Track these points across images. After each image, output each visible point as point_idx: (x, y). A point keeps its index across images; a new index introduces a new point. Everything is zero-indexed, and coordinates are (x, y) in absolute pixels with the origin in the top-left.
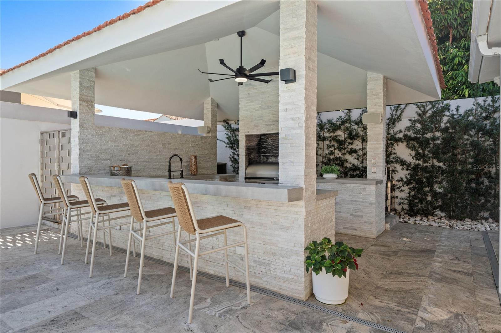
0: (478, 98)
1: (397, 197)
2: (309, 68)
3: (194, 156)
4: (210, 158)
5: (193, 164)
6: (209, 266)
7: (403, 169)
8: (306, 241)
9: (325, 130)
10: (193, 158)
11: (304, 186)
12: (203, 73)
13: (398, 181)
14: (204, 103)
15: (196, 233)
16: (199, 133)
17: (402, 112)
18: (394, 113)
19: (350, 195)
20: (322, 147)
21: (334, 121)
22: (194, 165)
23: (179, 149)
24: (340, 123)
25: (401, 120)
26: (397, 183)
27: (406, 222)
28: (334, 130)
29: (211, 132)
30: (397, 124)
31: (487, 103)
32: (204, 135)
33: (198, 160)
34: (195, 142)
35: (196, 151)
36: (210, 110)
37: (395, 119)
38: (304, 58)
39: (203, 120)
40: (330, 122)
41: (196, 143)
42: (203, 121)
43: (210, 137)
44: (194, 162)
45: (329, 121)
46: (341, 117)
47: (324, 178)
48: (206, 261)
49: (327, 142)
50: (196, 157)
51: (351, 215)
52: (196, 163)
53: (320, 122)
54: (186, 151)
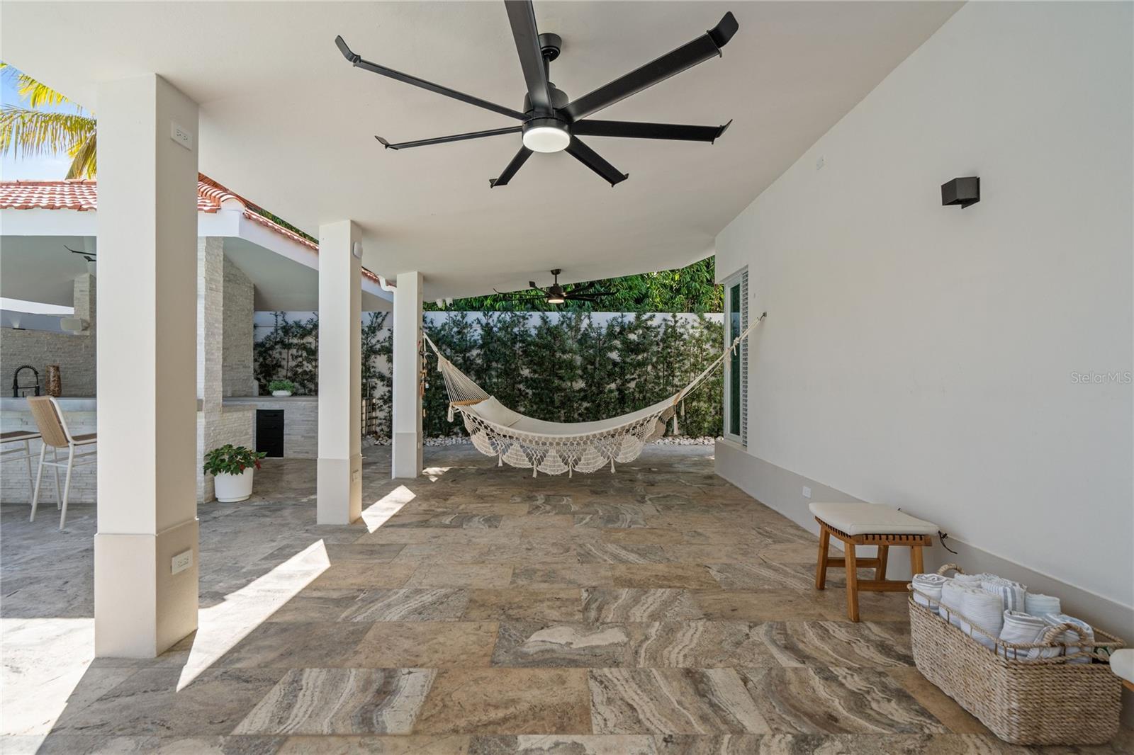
0: (450, 312)
1: (376, 418)
2: (211, 289)
3: (54, 367)
4: (87, 370)
5: (52, 379)
6: (86, 494)
7: (383, 385)
8: (206, 449)
9: (291, 334)
10: (52, 370)
11: (204, 399)
12: (73, 252)
13: (379, 399)
14: (74, 281)
15: (70, 444)
16: (64, 327)
17: (383, 320)
18: (374, 319)
19: (301, 414)
20: (286, 358)
21: (303, 323)
22: (54, 380)
23: (19, 355)
24: (312, 326)
25: (381, 329)
26: (378, 402)
27: (382, 444)
28: (302, 337)
29: (89, 329)
30: (378, 333)
31: (458, 318)
32: (75, 333)
33: (62, 374)
34: (56, 345)
35: (58, 359)
36: (88, 293)
37: (375, 328)
38: (204, 280)
39: (73, 306)
40: (298, 324)
41: (58, 346)
42: (73, 308)
43: (87, 336)
44: (54, 377)
45: (295, 323)
46: (312, 319)
47: (273, 397)
48: (81, 490)
49: (294, 351)
50: (57, 369)
51: (303, 436)
52: (59, 378)
53: (284, 324)
54: (35, 358)
